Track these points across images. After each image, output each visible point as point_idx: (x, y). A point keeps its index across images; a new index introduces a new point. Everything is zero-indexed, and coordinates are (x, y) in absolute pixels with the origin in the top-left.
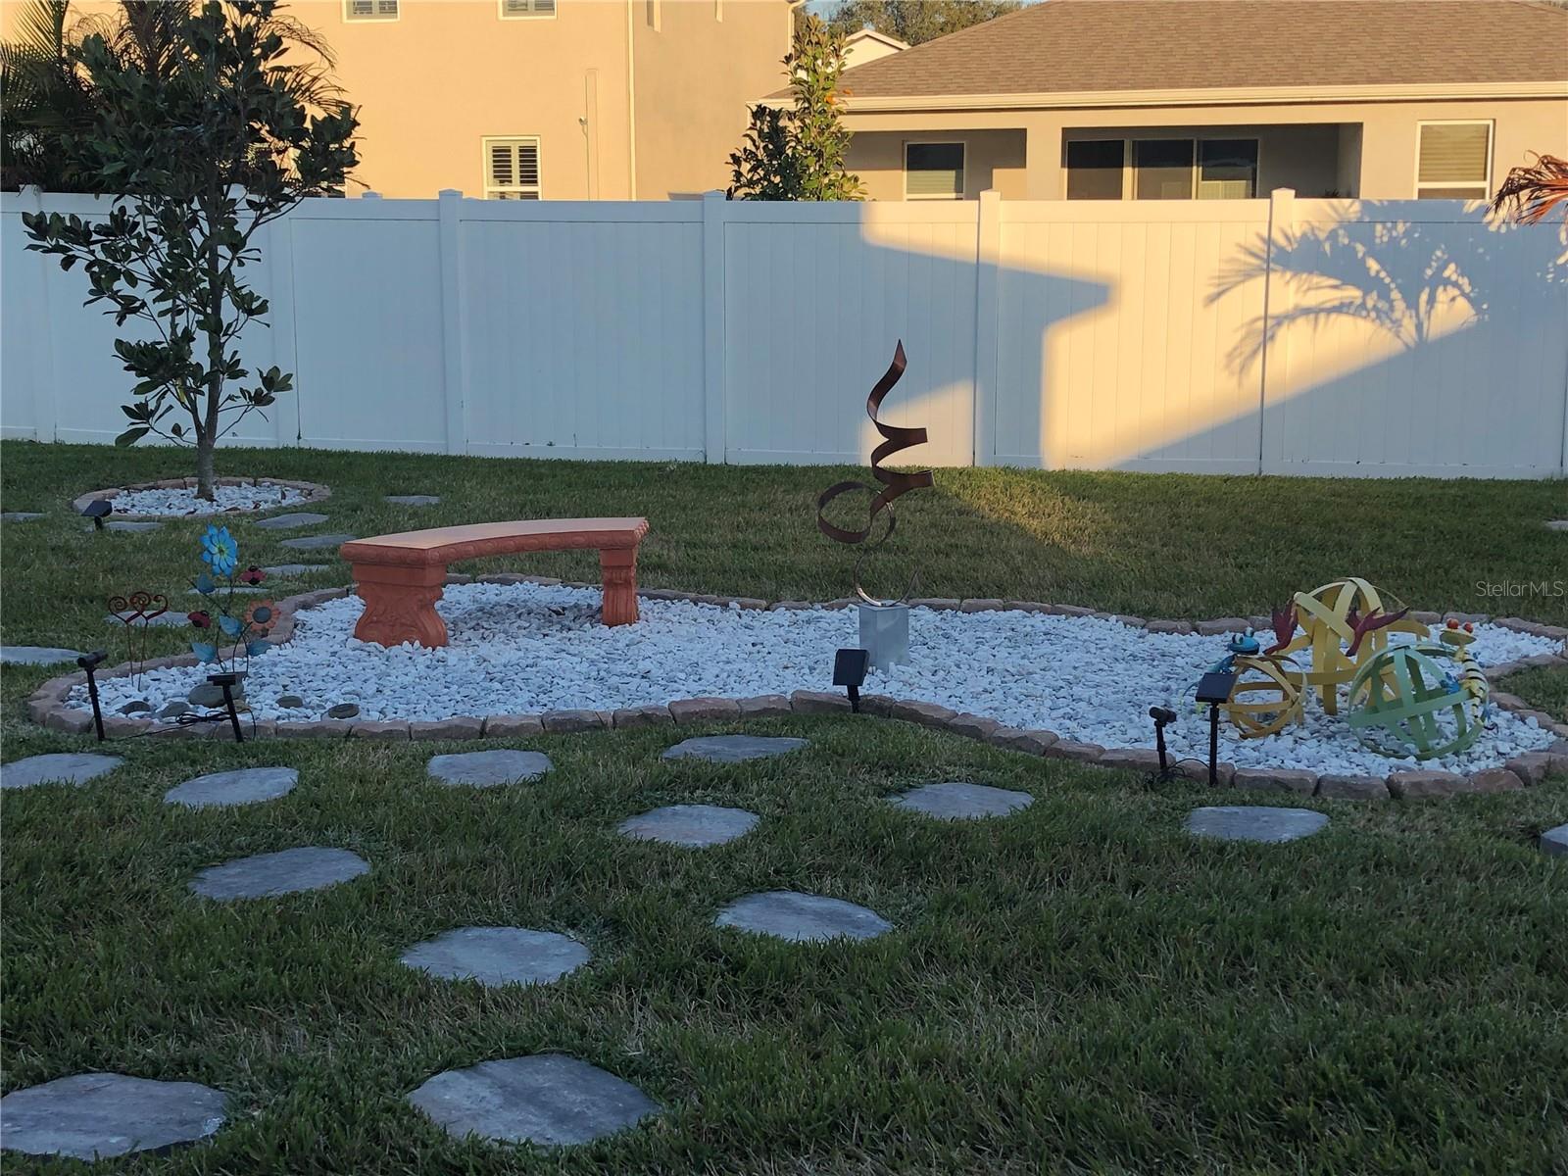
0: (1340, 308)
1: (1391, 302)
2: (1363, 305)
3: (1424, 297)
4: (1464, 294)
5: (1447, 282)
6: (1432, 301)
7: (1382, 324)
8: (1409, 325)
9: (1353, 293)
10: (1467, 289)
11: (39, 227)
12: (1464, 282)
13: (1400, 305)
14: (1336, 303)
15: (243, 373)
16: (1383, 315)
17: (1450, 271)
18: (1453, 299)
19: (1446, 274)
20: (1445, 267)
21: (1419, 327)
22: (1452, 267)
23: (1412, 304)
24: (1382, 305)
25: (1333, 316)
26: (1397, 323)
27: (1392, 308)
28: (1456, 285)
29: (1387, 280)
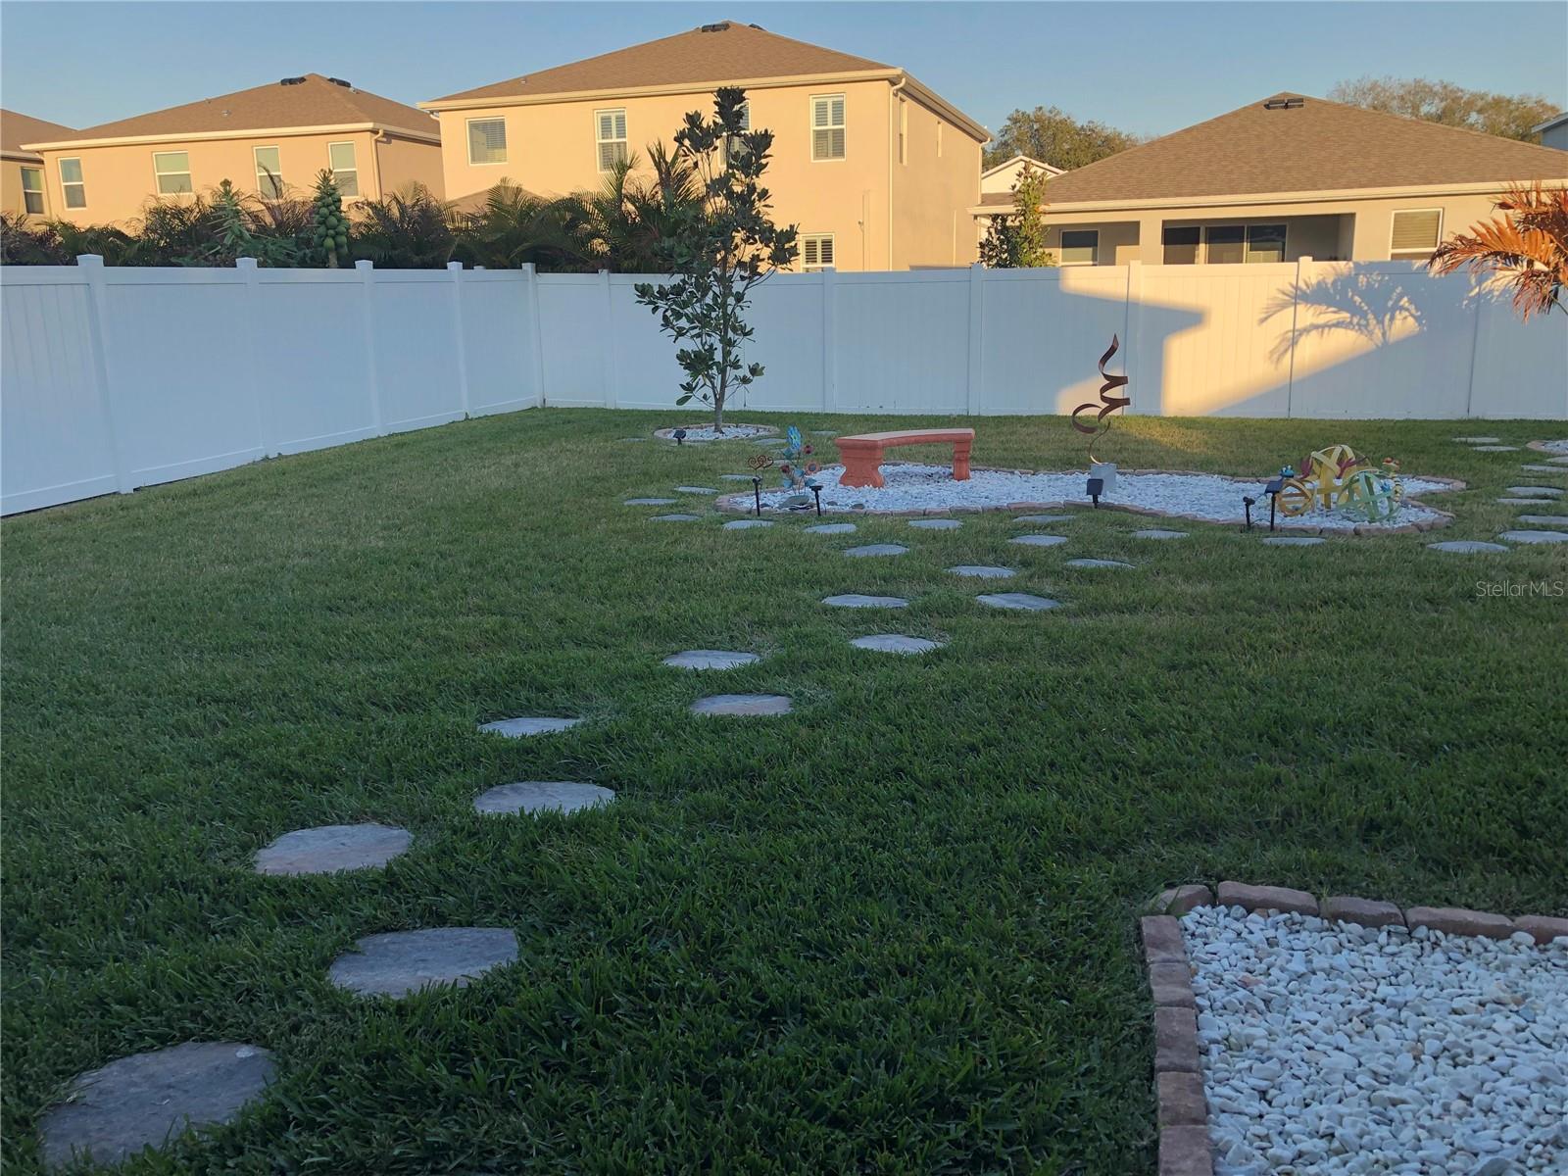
0: (1338, 325)
1: (1367, 320)
2: (1351, 322)
3: (1388, 317)
4: (1412, 315)
5: (1402, 308)
6: (1392, 319)
7: (1362, 333)
8: (1378, 332)
9: (1345, 315)
10: (1413, 311)
11: (643, 291)
12: (1412, 308)
13: (1373, 322)
14: (1335, 322)
15: (741, 367)
16: (1362, 328)
17: (1404, 301)
18: (1405, 318)
19: (1402, 303)
20: (1400, 300)
21: (1384, 334)
22: (1405, 299)
23: (1381, 322)
24: (1363, 322)
25: (1333, 329)
26: (1371, 333)
27: (1368, 324)
28: (1407, 310)
29: (1366, 308)
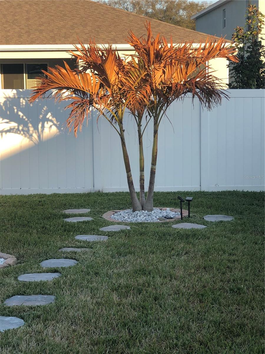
0: (10, 130)
1: (28, 128)
2: (18, 129)
3: (40, 126)
4: (54, 124)
5: (48, 120)
6: (43, 127)
7: (25, 136)
8: (35, 136)
9: (14, 124)
10: (55, 122)
12: (54, 119)
13: (31, 129)
14: (9, 128)
16: (26, 133)
17: (49, 116)
18: (51, 126)
19: (48, 117)
20: (47, 114)
21: (39, 137)
22: (49, 114)
23: (36, 128)
24: (26, 129)
25: (8, 133)
26: (31, 135)
27: (29, 130)
28: (51, 121)
29: (26, 119)
